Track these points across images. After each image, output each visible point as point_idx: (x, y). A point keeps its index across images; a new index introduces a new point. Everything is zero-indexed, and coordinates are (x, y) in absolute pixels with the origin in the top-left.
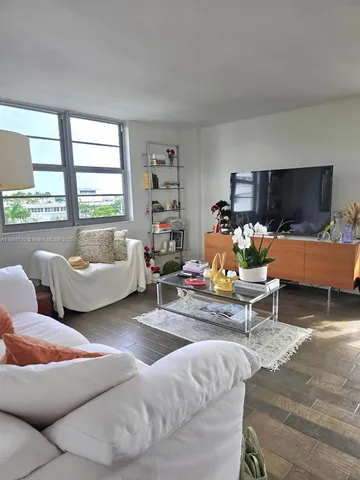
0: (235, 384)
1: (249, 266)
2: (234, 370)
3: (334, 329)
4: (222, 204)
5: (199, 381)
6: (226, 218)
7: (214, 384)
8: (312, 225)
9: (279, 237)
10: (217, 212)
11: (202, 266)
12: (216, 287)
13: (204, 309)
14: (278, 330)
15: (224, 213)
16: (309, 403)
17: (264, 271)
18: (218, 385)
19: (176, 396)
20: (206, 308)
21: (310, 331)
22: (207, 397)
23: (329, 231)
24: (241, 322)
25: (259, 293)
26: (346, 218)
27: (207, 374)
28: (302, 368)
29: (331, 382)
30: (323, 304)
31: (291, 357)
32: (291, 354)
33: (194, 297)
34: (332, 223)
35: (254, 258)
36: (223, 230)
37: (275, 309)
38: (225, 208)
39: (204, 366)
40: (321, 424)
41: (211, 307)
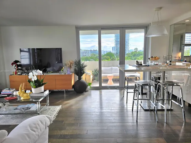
0: (46, 128)
1: (36, 87)
2: (45, 123)
3: (68, 103)
4: (16, 62)
5: (34, 131)
6: (20, 68)
7: (39, 130)
8: (54, 68)
9: (45, 74)
10: (14, 65)
11: (12, 91)
12: (22, 98)
13: (16, 109)
14: (49, 109)
15: (18, 66)
16: (65, 129)
17: (42, 88)
18: (41, 130)
19: (27, 138)
20: (17, 109)
21: (61, 106)
22: (38, 135)
23: (63, 71)
24: (35, 110)
25: (41, 97)
26: (68, 66)
27: (36, 128)
28: (60, 119)
29: (70, 120)
30: (63, 96)
31: (56, 117)
32: (56, 116)
33: (9, 105)
34: (63, 68)
35: (38, 84)
36: (19, 73)
37: (48, 101)
38: (19, 63)
39: (34, 126)
40: (70, 134)
41: (19, 107)
